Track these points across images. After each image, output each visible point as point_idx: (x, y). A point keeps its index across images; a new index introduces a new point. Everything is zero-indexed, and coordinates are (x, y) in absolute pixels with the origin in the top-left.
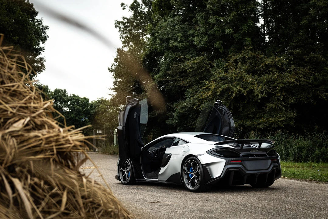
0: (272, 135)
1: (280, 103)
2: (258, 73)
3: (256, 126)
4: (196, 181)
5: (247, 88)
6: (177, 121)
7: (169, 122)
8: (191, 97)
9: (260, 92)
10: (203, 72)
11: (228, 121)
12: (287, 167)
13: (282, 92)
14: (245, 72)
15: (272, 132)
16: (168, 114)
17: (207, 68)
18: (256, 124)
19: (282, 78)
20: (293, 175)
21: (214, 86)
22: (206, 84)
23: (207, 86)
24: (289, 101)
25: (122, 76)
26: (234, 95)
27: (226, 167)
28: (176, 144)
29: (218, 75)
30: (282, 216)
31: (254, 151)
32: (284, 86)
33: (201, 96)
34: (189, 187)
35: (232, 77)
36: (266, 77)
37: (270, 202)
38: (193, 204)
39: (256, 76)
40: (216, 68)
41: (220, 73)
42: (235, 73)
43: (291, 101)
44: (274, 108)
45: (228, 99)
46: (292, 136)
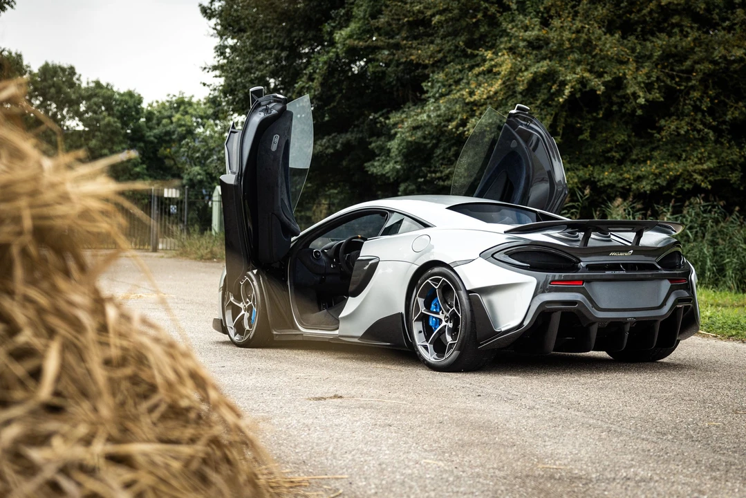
0: (677, 211)
1: (701, 120)
2: (639, 29)
3: (630, 185)
4: (449, 339)
5: (606, 73)
6: (398, 167)
7: (376, 167)
8: (442, 95)
9: (642, 85)
10: (476, 25)
11: (547, 168)
12: (718, 305)
13: (707, 87)
14: (600, 28)
15: (675, 202)
16: (373, 145)
17: (489, 13)
18: (629, 179)
19: (707, 45)
20: (734, 328)
21: (510, 65)
22: (484, 60)
23: (487, 65)
24: (726, 115)
25: (242, 30)
26: (567, 92)
27: (536, 298)
28: (393, 230)
29: (521, 34)
30: (697, 443)
31: (621, 254)
32: (714, 70)
33: (471, 93)
34: (430, 356)
35: (562, 40)
36: (660, 42)
37: (665, 404)
38: (438, 403)
39: (632, 38)
40: (516, 12)
41: (526, 28)
42: (570, 29)
43: (733, 113)
44: (682, 132)
45: (550, 106)
46: (734, 217)
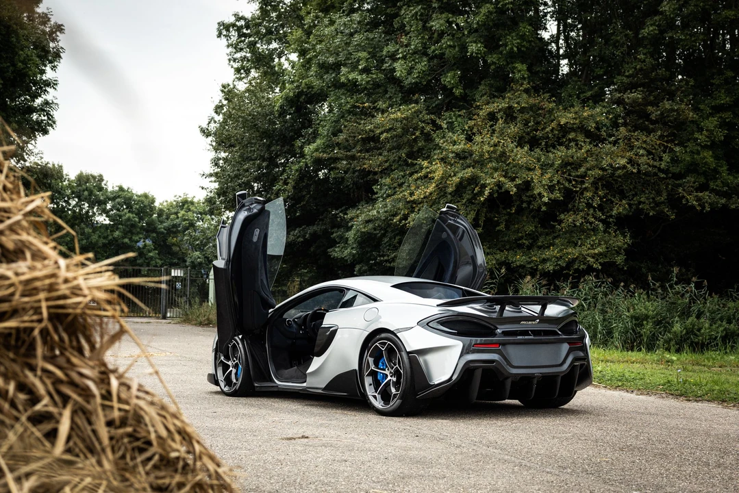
0: (574, 286)
1: (593, 215)
2: (543, 143)
3: (537, 266)
4: (393, 390)
5: (517, 177)
6: (354, 252)
7: (336, 252)
8: (389, 196)
9: (546, 187)
10: (415, 140)
11: (470, 254)
12: (607, 361)
13: (597, 189)
14: (512, 142)
15: (573, 279)
16: (335, 235)
17: (425, 131)
18: (536, 261)
19: (597, 155)
20: (620, 380)
21: (442, 172)
22: (422, 168)
23: (424, 172)
24: (612, 210)
25: (232, 146)
26: (487, 193)
27: (462, 358)
28: (349, 304)
29: (450, 148)
30: (591, 476)
31: (530, 323)
32: (603, 176)
33: (412, 194)
34: (378, 404)
35: (482, 152)
36: (560, 154)
37: (565, 443)
38: (384, 442)
39: (538, 150)
40: (447, 131)
41: (454, 143)
42: (489, 143)
43: (618, 209)
44: (578, 224)
45: (473, 203)
46: (620, 290)
